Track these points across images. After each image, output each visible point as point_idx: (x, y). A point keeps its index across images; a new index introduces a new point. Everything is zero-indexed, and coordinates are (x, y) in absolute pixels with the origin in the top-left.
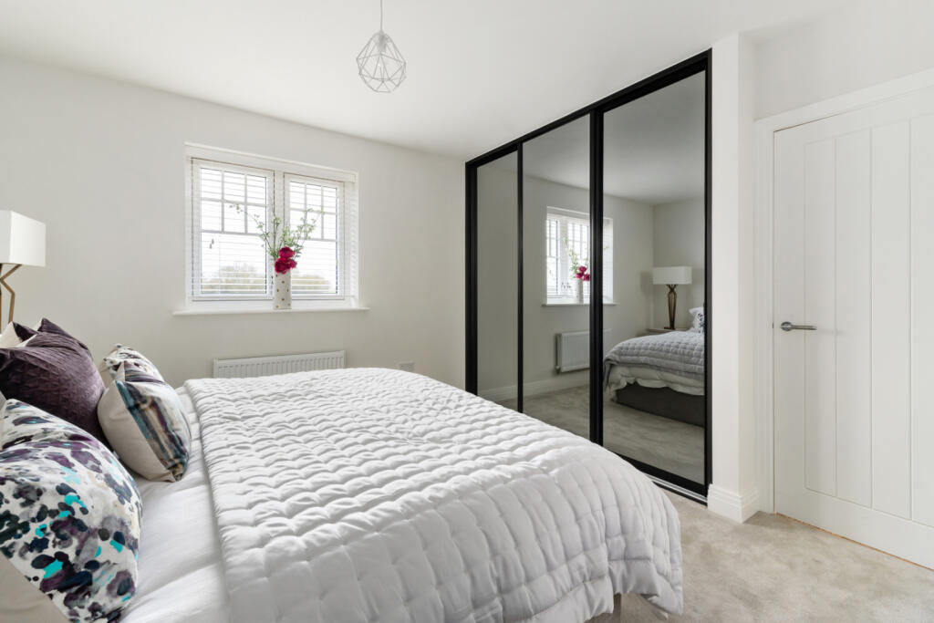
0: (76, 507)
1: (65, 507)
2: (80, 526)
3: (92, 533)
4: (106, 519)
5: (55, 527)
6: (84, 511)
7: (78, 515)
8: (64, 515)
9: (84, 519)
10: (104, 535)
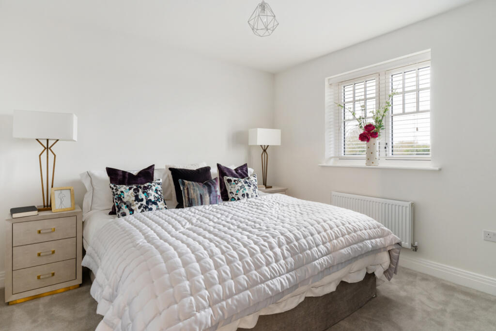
0: (122, 196)
1: (120, 195)
2: (121, 199)
3: (123, 202)
4: (127, 202)
5: (118, 197)
6: (123, 197)
7: (122, 197)
8: (120, 196)
9: (123, 199)
10: (125, 204)
